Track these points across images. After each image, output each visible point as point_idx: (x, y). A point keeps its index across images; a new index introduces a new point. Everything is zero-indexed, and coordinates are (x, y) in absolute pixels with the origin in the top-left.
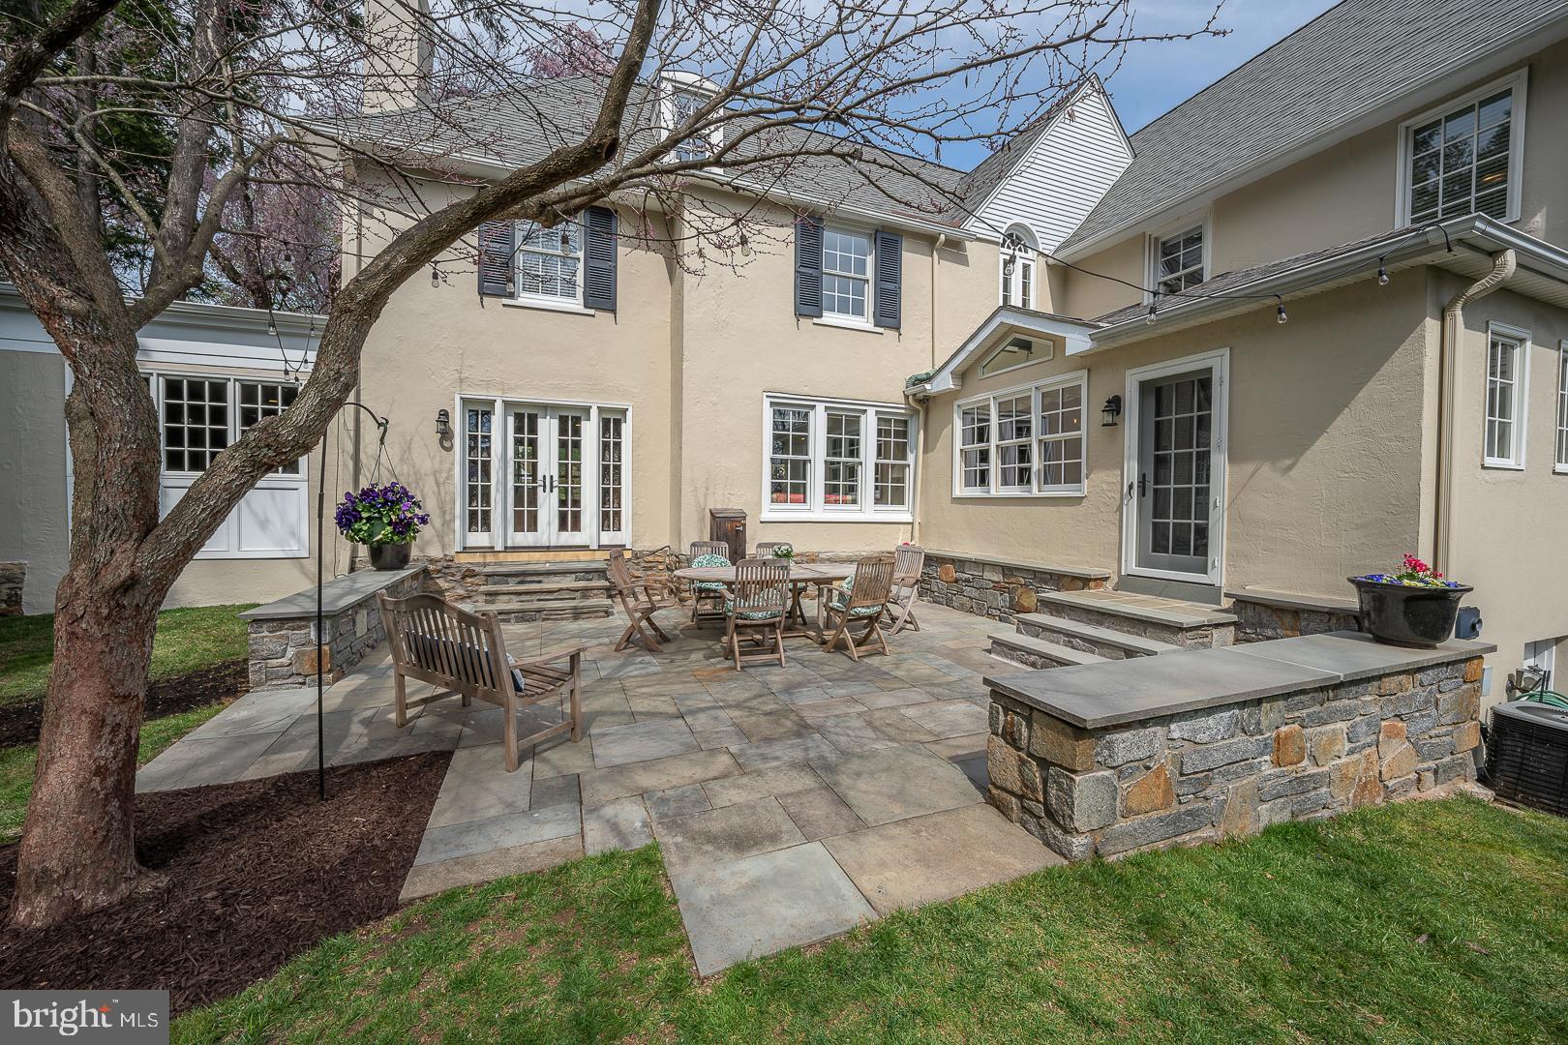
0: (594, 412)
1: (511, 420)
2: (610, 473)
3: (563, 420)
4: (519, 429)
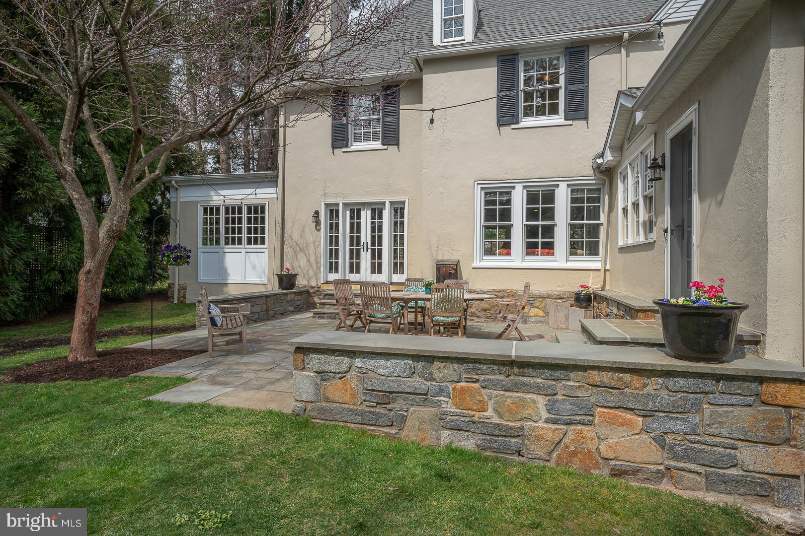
0: (387, 204)
1: (348, 213)
2: (398, 240)
3: (373, 210)
4: (352, 218)
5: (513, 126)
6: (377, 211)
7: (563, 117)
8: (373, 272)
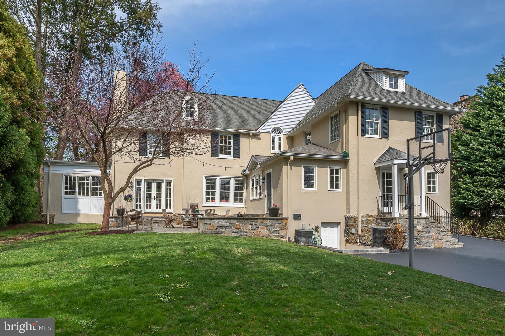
0: (164, 181)
1: (146, 183)
2: (168, 195)
3: (157, 183)
4: (147, 185)
5: (217, 157)
6: (159, 183)
7: (232, 156)
8: (157, 208)
